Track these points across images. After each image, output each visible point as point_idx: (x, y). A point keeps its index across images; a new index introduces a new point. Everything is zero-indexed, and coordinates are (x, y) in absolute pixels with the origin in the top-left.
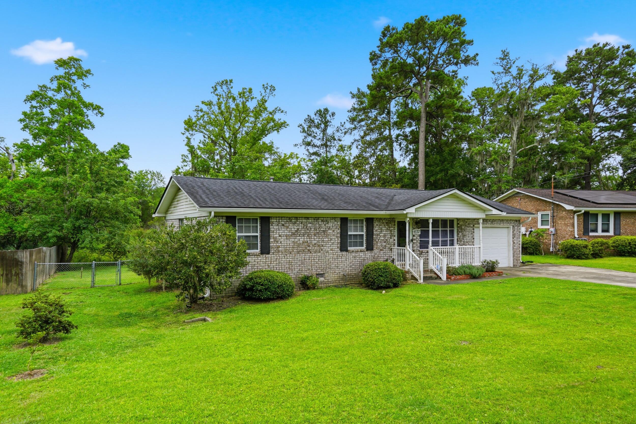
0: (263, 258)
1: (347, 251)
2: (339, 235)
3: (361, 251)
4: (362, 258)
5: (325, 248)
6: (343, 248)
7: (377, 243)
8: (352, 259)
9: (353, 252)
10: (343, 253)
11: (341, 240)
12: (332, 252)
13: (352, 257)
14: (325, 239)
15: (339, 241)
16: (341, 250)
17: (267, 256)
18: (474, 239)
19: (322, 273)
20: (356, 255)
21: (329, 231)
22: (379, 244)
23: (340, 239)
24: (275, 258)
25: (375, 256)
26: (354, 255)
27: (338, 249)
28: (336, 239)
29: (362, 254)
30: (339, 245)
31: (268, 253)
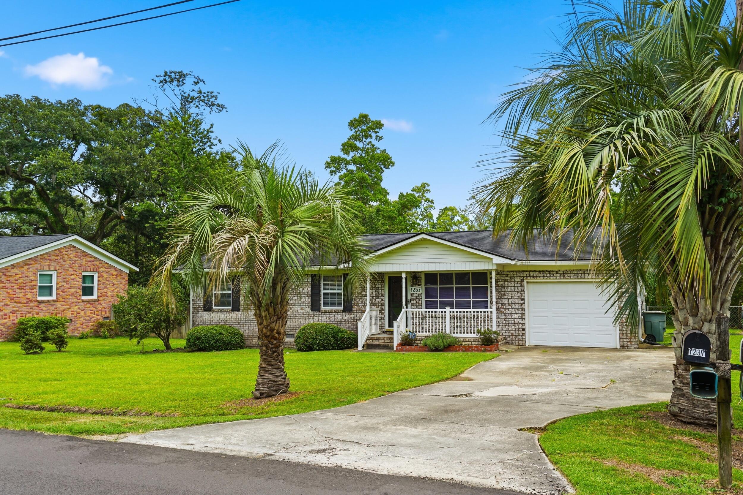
0: (233, 315)
1: (319, 310)
2: (310, 293)
3: (336, 312)
4: (338, 320)
5: (294, 307)
6: (315, 307)
7: (358, 303)
8: (325, 320)
9: (326, 312)
10: (315, 313)
11: (312, 299)
12: (302, 311)
13: (325, 318)
14: (294, 298)
15: (310, 300)
16: (313, 310)
17: (237, 313)
18: (523, 300)
19: (292, 333)
20: (331, 316)
21: (298, 289)
22: (360, 304)
23: (310, 298)
24: (245, 315)
25: (356, 318)
26: (328, 316)
27: (309, 309)
28: (307, 298)
29: (338, 315)
30: (310, 304)
31: (238, 310)
